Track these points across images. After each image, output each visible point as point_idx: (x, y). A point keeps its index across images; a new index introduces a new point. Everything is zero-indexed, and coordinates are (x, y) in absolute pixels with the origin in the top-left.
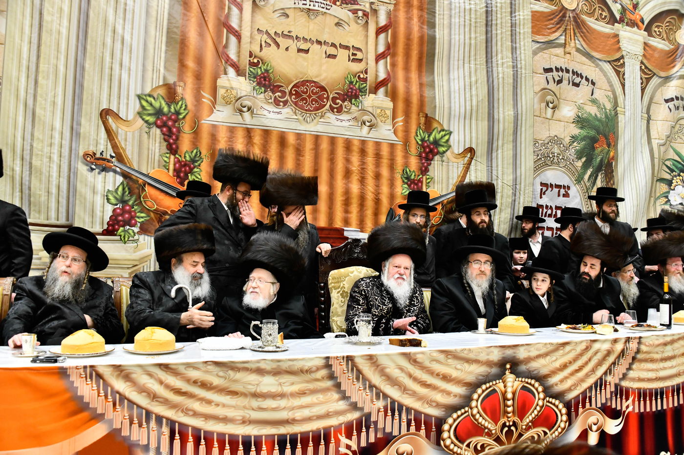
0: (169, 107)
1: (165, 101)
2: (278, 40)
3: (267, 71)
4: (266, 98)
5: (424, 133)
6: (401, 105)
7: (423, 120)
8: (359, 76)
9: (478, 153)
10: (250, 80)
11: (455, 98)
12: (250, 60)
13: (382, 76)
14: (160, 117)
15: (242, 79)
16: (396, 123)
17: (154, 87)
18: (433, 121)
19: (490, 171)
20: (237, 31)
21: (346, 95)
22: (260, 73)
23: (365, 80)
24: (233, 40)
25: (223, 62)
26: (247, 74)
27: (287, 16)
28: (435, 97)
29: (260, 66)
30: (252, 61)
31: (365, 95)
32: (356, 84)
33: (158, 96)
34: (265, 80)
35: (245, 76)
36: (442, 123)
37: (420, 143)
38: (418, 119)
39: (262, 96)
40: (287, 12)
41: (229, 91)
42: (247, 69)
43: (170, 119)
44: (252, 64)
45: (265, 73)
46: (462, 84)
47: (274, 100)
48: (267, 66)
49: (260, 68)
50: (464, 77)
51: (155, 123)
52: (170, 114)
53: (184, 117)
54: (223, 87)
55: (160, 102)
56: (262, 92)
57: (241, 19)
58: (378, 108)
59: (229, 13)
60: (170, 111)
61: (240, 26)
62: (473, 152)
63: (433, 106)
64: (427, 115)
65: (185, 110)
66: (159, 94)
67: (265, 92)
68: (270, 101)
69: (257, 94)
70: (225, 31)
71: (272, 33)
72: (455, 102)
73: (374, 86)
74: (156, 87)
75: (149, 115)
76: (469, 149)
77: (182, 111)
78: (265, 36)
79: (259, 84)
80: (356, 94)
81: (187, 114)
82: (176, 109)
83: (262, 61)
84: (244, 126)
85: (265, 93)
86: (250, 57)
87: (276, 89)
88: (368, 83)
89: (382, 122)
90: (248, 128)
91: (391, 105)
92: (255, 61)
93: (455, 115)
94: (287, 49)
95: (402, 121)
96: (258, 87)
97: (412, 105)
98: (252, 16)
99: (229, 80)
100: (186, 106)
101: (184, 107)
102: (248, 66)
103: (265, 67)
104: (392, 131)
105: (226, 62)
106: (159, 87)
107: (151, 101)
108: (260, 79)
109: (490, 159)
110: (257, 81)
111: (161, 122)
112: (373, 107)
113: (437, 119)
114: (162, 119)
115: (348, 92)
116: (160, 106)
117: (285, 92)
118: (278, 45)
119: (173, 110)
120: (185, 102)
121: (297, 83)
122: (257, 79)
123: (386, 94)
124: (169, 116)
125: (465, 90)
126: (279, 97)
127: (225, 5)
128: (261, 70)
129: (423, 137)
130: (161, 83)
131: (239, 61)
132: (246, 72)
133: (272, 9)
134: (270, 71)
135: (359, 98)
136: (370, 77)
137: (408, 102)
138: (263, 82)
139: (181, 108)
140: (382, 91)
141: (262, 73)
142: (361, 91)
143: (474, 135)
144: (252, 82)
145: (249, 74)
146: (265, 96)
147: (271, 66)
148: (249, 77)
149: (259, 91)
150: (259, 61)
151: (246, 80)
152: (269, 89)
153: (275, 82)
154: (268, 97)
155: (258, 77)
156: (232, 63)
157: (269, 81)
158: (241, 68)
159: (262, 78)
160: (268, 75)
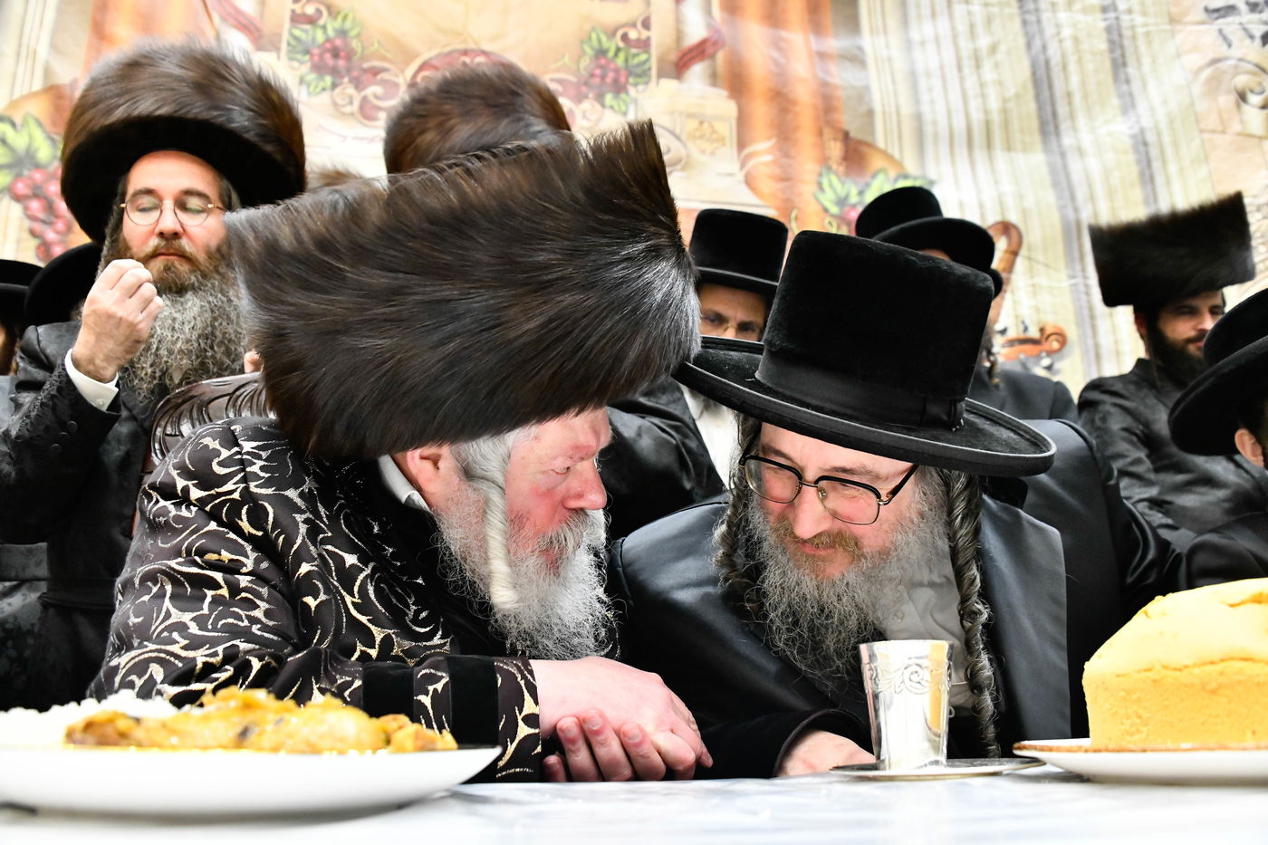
1: (44, 131)
3: (343, 33)
4: (335, 104)
5: (843, 183)
6: (761, 111)
7: (836, 149)
8: (625, 37)
9: (1032, 236)
10: (291, 59)
11: (930, 90)
12: (293, 10)
13: (696, 32)
14: (26, 172)
15: (267, 57)
16: (749, 156)
17: (17, 95)
18: (866, 150)
19: (1082, 288)
21: (586, 84)
22: (320, 37)
23: (645, 45)
25: (218, 21)
26: (284, 46)
28: (867, 88)
29: (321, 22)
30: (298, 11)
31: (647, 83)
32: (616, 55)
33: (25, 118)
34: (336, 57)
35: (277, 49)
36: (897, 155)
37: (834, 210)
38: (821, 146)
39: (326, 97)
42: (285, 36)
43: (52, 176)
44: (298, 19)
45: (336, 38)
46: (949, 55)
47: (362, 108)
48: (345, 18)
49: (324, 28)
50: (955, 37)
55: (30, 135)
56: (324, 89)
58: (691, 116)
60: (54, 157)
62: (1014, 233)
63: (863, 109)
64: (846, 136)
66: (28, 113)
67: (334, 86)
68: (348, 109)
69: (309, 94)
72: (932, 102)
73: (673, 57)
74: (22, 97)
76: (1000, 227)
79: (319, 68)
80: (616, 81)
83: (329, 8)
85: (334, 89)
86: (296, 1)
87: (365, 77)
88: (654, 51)
89: (703, 152)
91: (730, 108)
92: (309, 10)
93: (936, 137)
95: (768, 152)
96: (313, 76)
97: (798, 109)
102: (287, 24)
103: (338, 24)
104: (740, 176)
105: (224, 19)
108: (321, 56)
109: (1076, 255)
110: (310, 61)
111: (26, 186)
112: (672, 113)
113: (881, 143)
115: (592, 75)
116: (30, 145)
117: (396, 85)
121: (431, 59)
122: (312, 55)
123: (714, 79)
124: (51, 168)
125: (960, 68)
126: (376, 97)
128: (325, 33)
129: (842, 193)
130: (38, 85)
131: (262, 15)
132: (280, 41)
134: (353, 33)
135: (627, 92)
136: (660, 37)
137: (781, 98)
138: (331, 63)
140: (698, 70)
141: (328, 40)
142: (630, 74)
143: (1007, 188)
144: (295, 64)
145: (289, 44)
146: (332, 98)
147: (354, 19)
148: (289, 52)
149: (316, 87)
150: (319, 12)
151: (279, 58)
152: (346, 80)
153: (364, 58)
154: (343, 99)
155: (316, 51)
156: (243, 21)
157: (349, 58)
158: (268, 28)
159: (328, 51)
160: (346, 44)
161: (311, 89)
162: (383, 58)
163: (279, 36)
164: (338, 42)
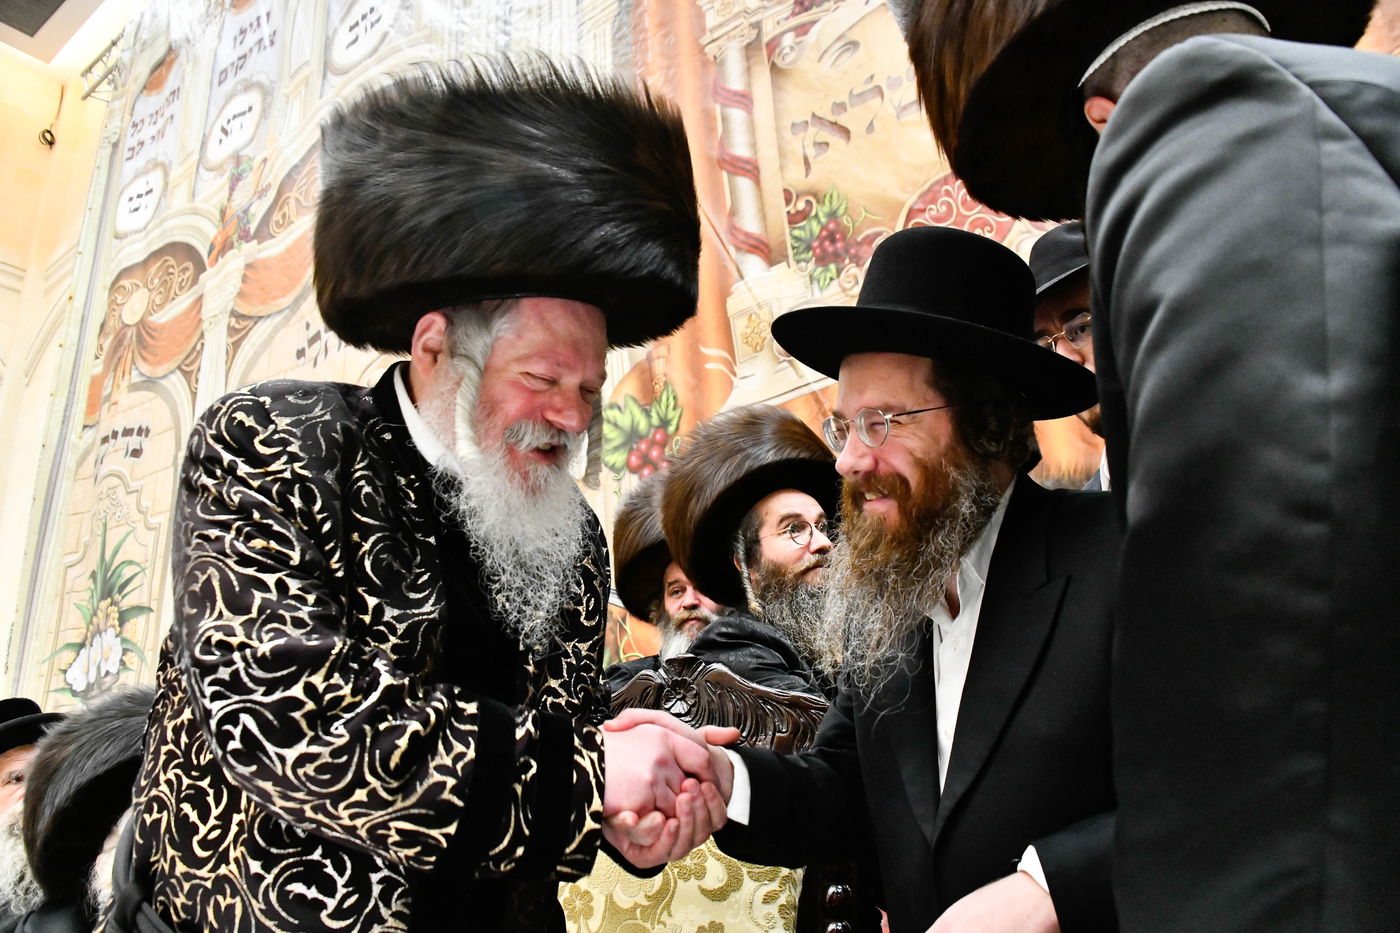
0: (648, 414)
1: (640, 406)
2: (843, 120)
3: (832, 215)
4: (844, 290)
10: (798, 262)
12: (788, 212)
14: (635, 446)
15: (780, 268)
17: (616, 383)
20: (747, 162)
22: (816, 229)
24: (744, 184)
25: (732, 250)
26: (790, 252)
27: (854, 45)
29: (813, 213)
30: (793, 212)
33: (626, 401)
34: (833, 241)
35: (785, 257)
39: (835, 282)
40: (853, 36)
41: (753, 317)
42: (789, 241)
43: (653, 443)
44: (794, 219)
45: (828, 223)
48: (831, 203)
49: (816, 216)
51: (628, 464)
52: (652, 431)
53: (677, 429)
54: (741, 314)
55: (631, 413)
56: (831, 279)
57: (752, 128)
59: (726, 130)
60: (650, 425)
61: (754, 146)
65: (674, 408)
66: (626, 395)
67: (839, 272)
69: (821, 289)
70: (725, 175)
71: (826, 112)
74: (620, 382)
75: (616, 449)
77: (671, 414)
78: (812, 130)
79: (823, 260)
81: (680, 417)
82: (662, 414)
83: (815, 195)
84: (805, 390)
85: (838, 276)
86: (788, 201)
90: (814, 393)
92: (801, 205)
94: (870, 128)
96: (820, 269)
98: (776, 101)
99: (749, 290)
100: (674, 398)
101: (672, 403)
102: (787, 229)
103: (826, 209)
105: (738, 249)
106: (626, 377)
107: (615, 418)
108: (821, 244)
110: (814, 255)
111: (638, 458)
114: (639, 449)
116: (633, 421)
118: (846, 132)
119: (655, 421)
120: (673, 390)
122: (813, 250)
124: (651, 436)
127: (715, 119)
128: (819, 222)
131: (766, 228)
132: (786, 248)
133: (816, 55)
134: (841, 211)
138: (831, 249)
139: (667, 407)
141: (824, 228)
144: (803, 264)
145: (794, 248)
146: (840, 286)
147: (838, 196)
148: (795, 255)
149: (825, 279)
150: (808, 203)
151: (789, 266)
152: (847, 261)
153: (857, 231)
154: (850, 282)
155: (816, 244)
156: (753, 242)
157: (844, 238)
158: (773, 242)
159: (825, 238)
160: (838, 224)
161: (821, 283)
162: (875, 223)
163: (784, 242)
164: (831, 226)
